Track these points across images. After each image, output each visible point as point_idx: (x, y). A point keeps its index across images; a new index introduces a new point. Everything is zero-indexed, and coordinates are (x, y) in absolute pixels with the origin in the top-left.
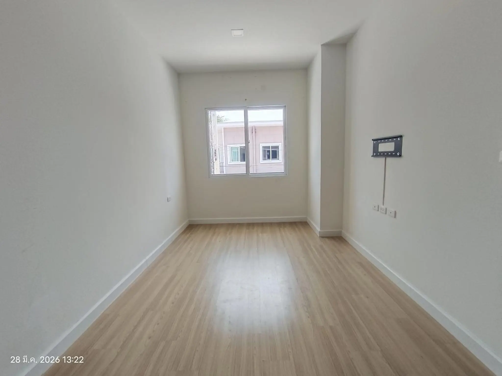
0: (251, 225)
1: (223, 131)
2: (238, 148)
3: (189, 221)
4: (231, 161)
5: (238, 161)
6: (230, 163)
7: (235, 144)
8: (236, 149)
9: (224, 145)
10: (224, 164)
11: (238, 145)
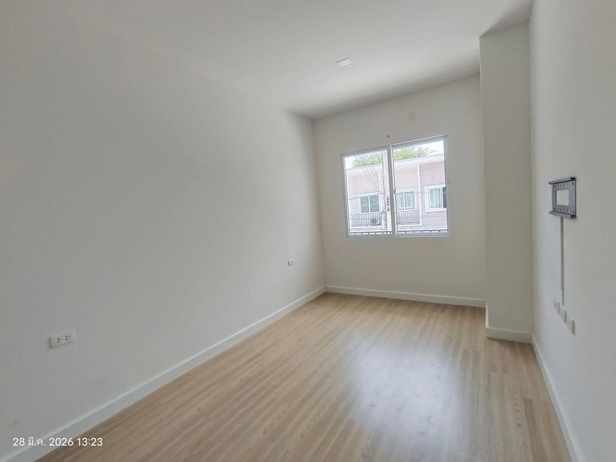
0: (396, 302)
1: (418, 169)
2: (440, 189)
3: (325, 288)
4: (429, 208)
5: (440, 207)
6: (428, 210)
7: (436, 185)
8: (438, 190)
9: (419, 186)
10: (420, 212)
11: (441, 185)
